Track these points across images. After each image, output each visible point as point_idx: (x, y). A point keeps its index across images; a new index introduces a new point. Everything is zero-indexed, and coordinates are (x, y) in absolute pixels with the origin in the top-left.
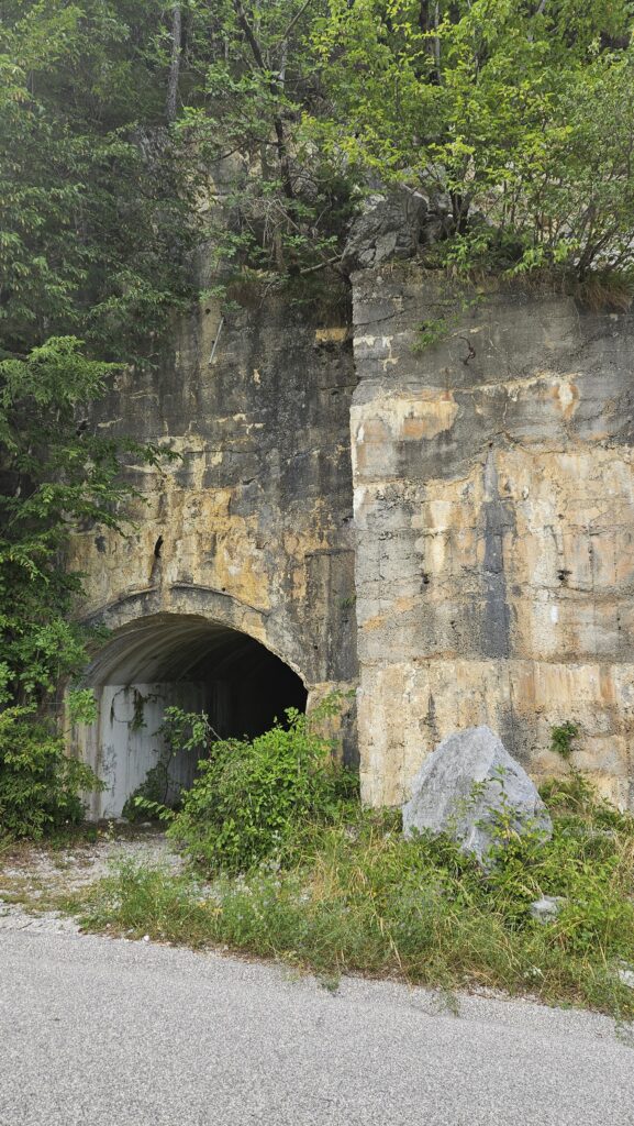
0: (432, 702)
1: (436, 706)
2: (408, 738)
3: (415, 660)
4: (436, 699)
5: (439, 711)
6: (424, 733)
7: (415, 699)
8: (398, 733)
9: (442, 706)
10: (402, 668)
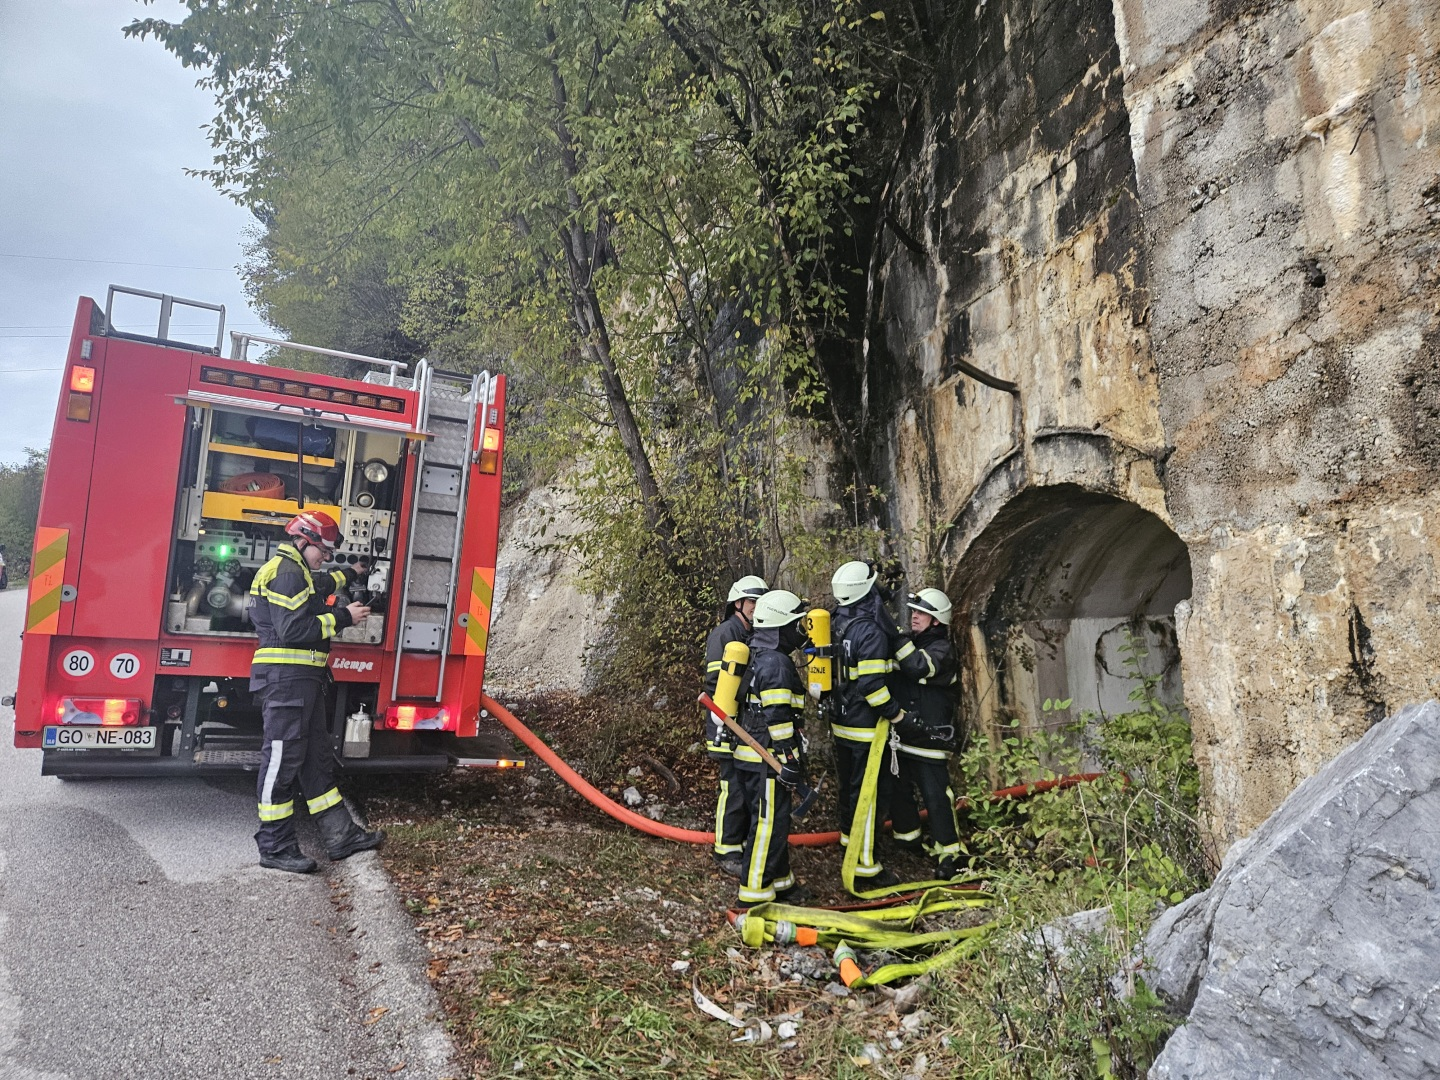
0: (1359, 634)
1: (1374, 641)
2: (1299, 733)
3: (1303, 513)
4: (1373, 621)
5: (1385, 658)
6: (1344, 721)
7: (1313, 625)
8: (1271, 719)
9: (1392, 641)
10: (1270, 539)
